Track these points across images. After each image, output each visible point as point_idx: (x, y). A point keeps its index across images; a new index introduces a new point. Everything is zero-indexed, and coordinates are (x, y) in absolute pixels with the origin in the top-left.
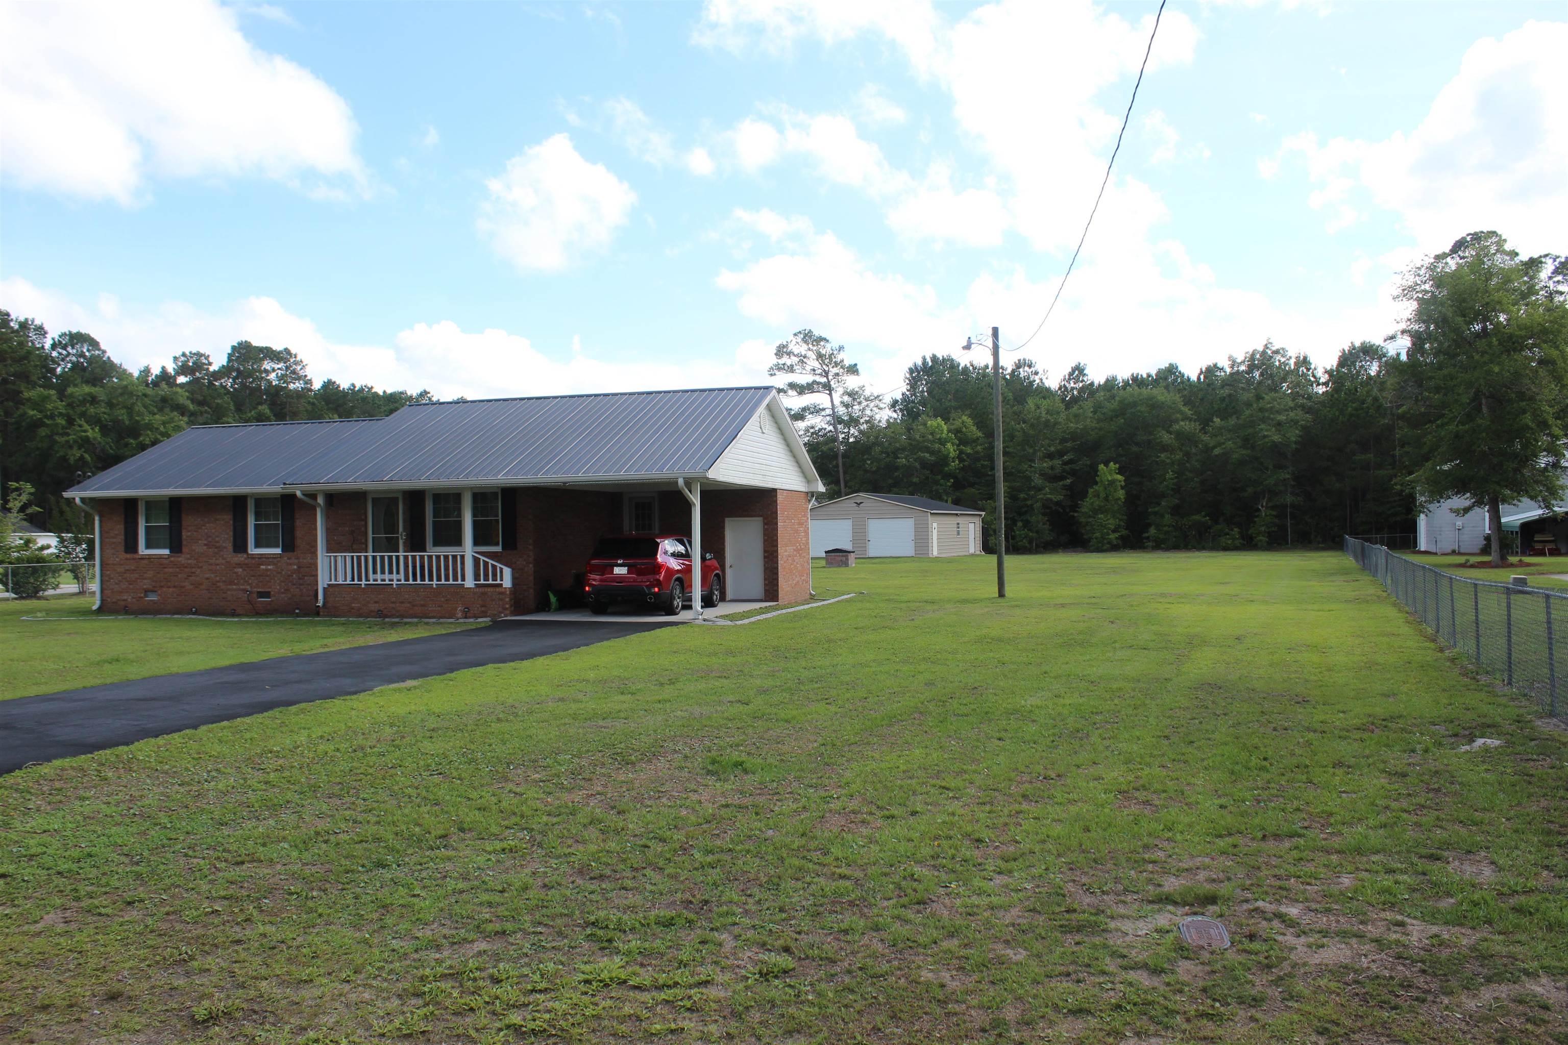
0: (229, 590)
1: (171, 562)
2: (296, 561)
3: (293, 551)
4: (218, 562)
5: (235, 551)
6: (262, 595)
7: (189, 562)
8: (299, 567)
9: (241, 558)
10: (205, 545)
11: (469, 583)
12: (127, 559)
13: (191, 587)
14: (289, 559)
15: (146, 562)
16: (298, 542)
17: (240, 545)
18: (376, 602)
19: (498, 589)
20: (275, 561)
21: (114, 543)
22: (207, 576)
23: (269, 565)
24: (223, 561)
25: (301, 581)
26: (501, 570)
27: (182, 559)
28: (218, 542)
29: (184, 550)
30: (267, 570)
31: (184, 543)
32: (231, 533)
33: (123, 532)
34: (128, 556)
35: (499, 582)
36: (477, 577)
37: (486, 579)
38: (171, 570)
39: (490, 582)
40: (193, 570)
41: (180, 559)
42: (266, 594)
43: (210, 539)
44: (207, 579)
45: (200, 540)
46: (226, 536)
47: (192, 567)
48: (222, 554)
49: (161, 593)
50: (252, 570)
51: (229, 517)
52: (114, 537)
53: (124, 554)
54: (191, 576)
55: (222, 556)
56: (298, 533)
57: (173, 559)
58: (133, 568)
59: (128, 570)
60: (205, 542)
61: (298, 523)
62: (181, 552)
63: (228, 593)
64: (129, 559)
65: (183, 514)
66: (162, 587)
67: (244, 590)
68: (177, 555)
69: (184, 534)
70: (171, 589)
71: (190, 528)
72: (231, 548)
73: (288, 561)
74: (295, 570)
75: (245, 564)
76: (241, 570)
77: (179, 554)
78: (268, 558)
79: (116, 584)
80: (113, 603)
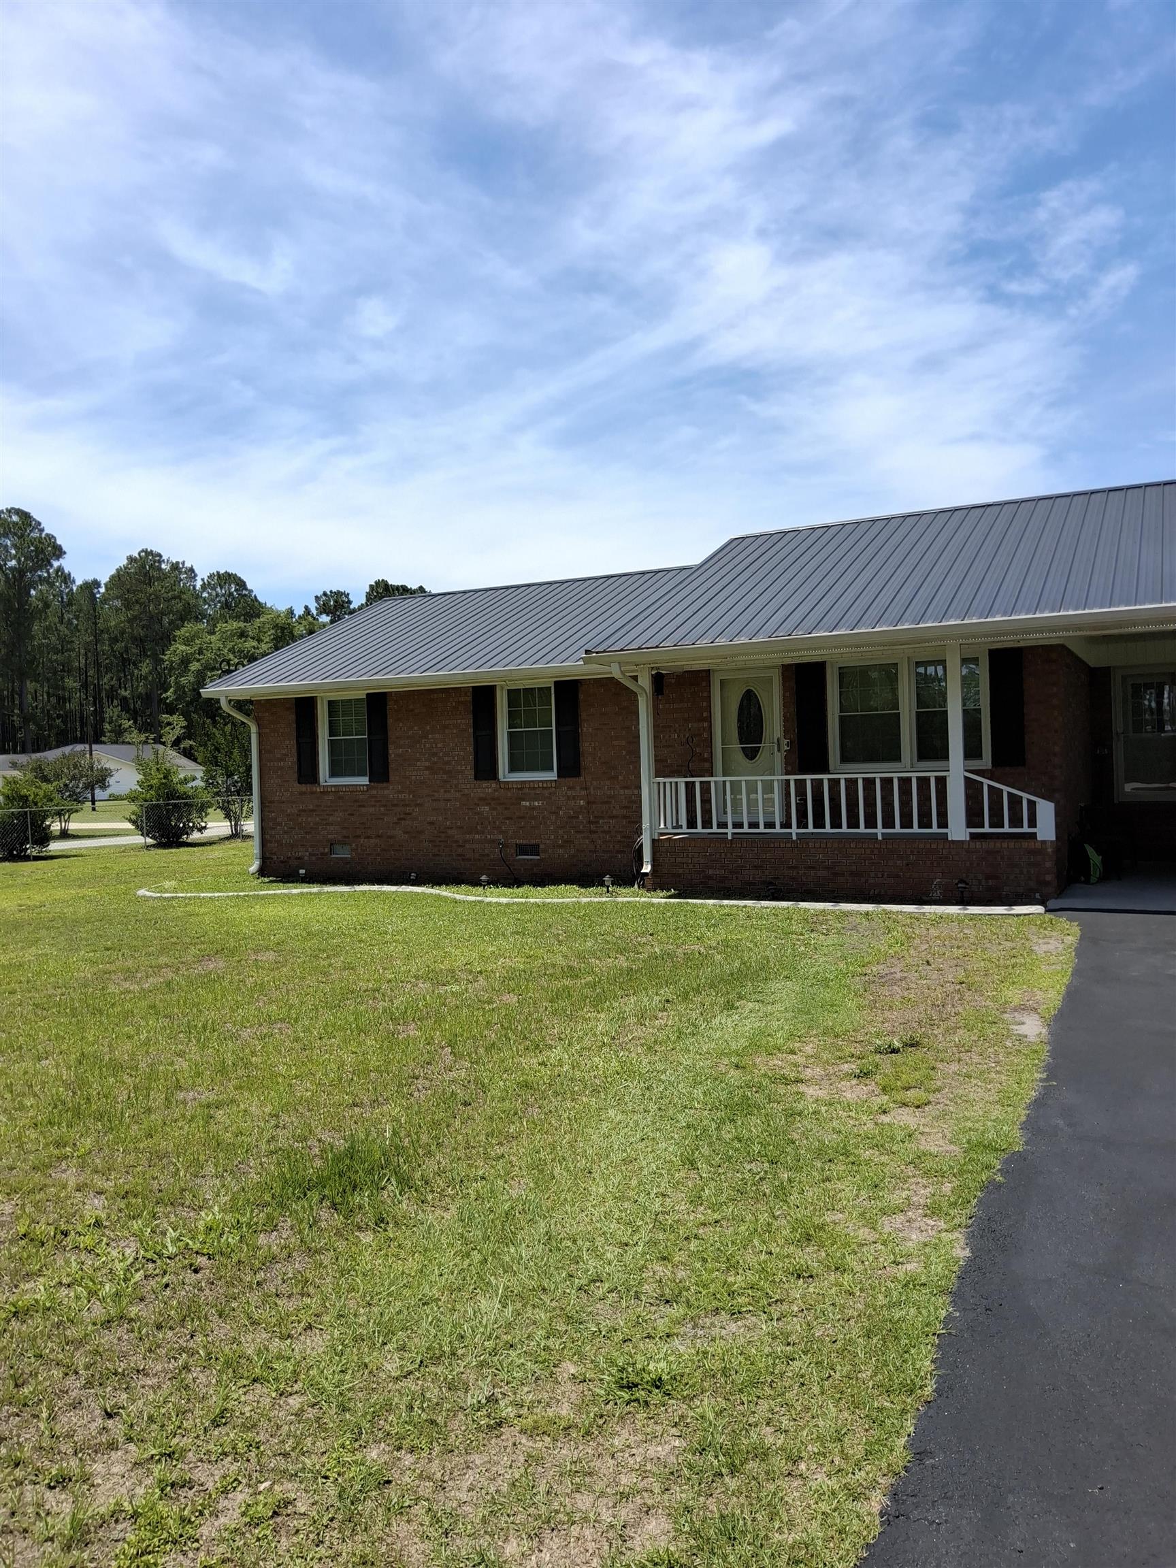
0: (466, 841)
1: (372, 797)
2: (584, 793)
3: (579, 775)
4: (447, 796)
5: (476, 778)
6: (522, 849)
7: (401, 796)
8: (588, 803)
9: (487, 787)
10: (427, 768)
11: (958, 830)
12: (302, 793)
13: (406, 836)
14: (570, 788)
15: (331, 797)
16: (586, 761)
17: (485, 768)
18: (756, 867)
19: (1025, 844)
20: (546, 793)
21: (281, 768)
22: (430, 819)
23: (535, 799)
24: (458, 795)
25: (593, 827)
26: (1032, 804)
27: (389, 792)
28: (448, 763)
29: (392, 778)
30: (534, 808)
31: (392, 766)
32: (471, 749)
33: (294, 751)
34: (303, 788)
35: (1026, 829)
36: (974, 817)
37: (997, 821)
38: (372, 810)
39: (1007, 829)
40: (408, 810)
41: (386, 792)
42: (534, 849)
43: (435, 759)
44: (432, 823)
45: (418, 760)
46: (462, 753)
47: (407, 805)
48: (455, 782)
49: (357, 845)
50: (506, 809)
51: (465, 722)
52: (281, 760)
53: (296, 784)
54: (404, 819)
55: (456, 786)
56: (586, 746)
57: (374, 792)
58: (311, 807)
59: (305, 811)
60: (427, 764)
61: (586, 729)
62: (387, 780)
63: (467, 846)
64: (304, 793)
65: (390, 721)
66: (359, 836)
67: (493, 841)
68: (380, 785)
69: (393, 752)
70: (372, 841)
71: (402, 742)
72: (470, 772)
73: (569, 793)
74: (581, 807)
75: (493, 799)
76: (487, 808)
77: (385, 785)
78: (534, 788)
79: (285, 832)
80: (282, 862)
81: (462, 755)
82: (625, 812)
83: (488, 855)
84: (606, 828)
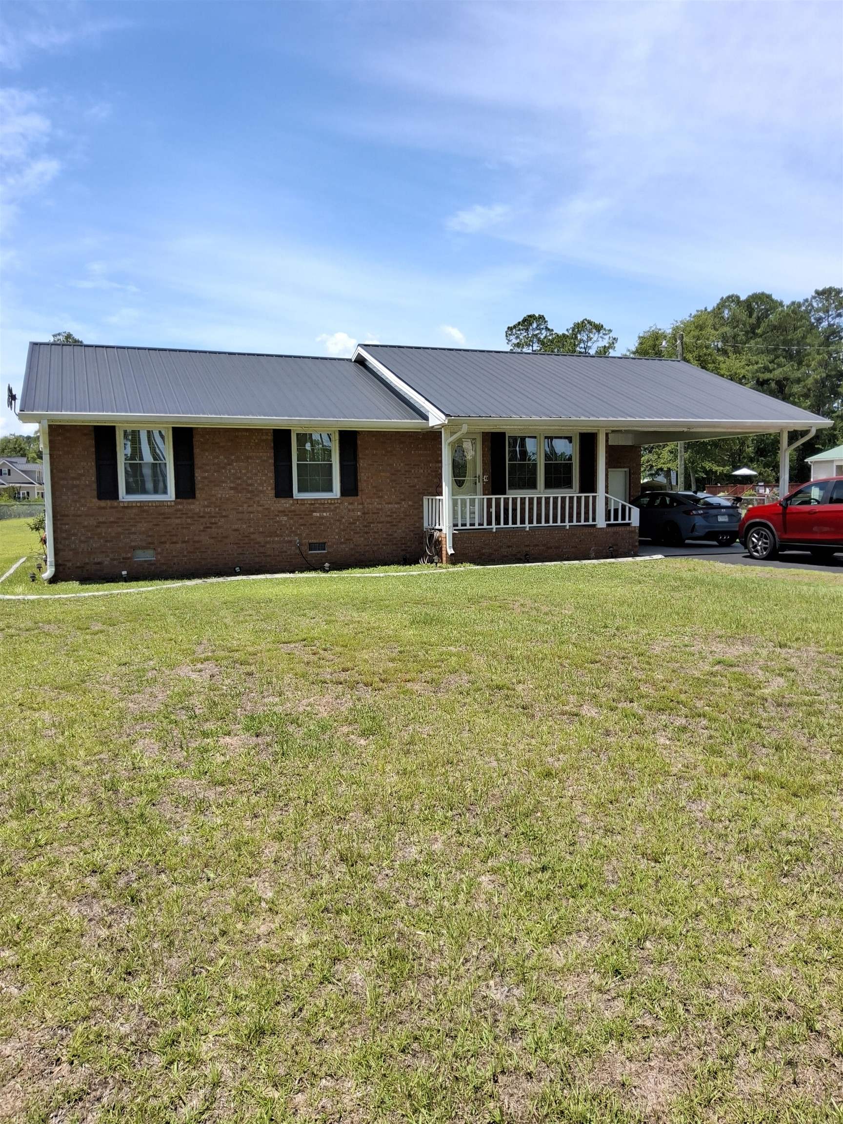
0: (267, 543)
1: (177, 510)
2: (360, 507)
3: (357, 495)
4: (250, 509)
5: (276, 496)
6: (312, 547)
7: (208, 510)
8: (364, 513)
9: (285, 503)
10: (231, 488)
11: (601, 523)
12: (100, 508)
13: (212, 541)
14: (352, 504)
16: (362, 485)
17: (283, 489)
18: (509, 547)
19: (628, 528)
20: (332, 507)
21: (77, 486)
22: (235, 527)
23: (324, 511)
24: (260, 509)
25: (366, 529)
26: (630, 509)
27: (195, 506)
28: (251, 485)
29: (198, 495)
30: (322, 518)
31: (198, 486)
32: (271, 475)
33: (93, 470)
34: (103, 503)
35: (627, 521)
38: (178, 521)
39: (620, 521)
40: (214, 520)
41: (192, 507)
42: (322, 546)
43: (239, 482)
44: (236, 530)
45: (223, 482)
46: (264, 478)
47: (214, 517)
48: (257, 499)
49: (163, 550)
50: (301, 518)
51: (267, 455)
52: (74, 479)
53: (95, 500)
54: (211, 528)
55: (258, 502)
56: (363, 476)
57: (180, 507)
58: (112, 519)
59: (104, 523)
60: (232, 485)
61: (362, 464)
62: (193, 496)
63: (268, 546)
64: (104, 508)
65: (197, 451)
66: (165, 543)
67: (290, 542)
68: (185, 501)
69: (198, 475)
70: (178, 546)
71: (208, 468)
72: (271, 493)
73: (350, 507)
74: (358, 516)
75: (290, 511)
76: (285, 518)
77: (190, 501)
78: (324, 504)
79: (81, 542)
80: (78, 567)
82: (389, 519)
83: (286, 552)
84: (375, 530)
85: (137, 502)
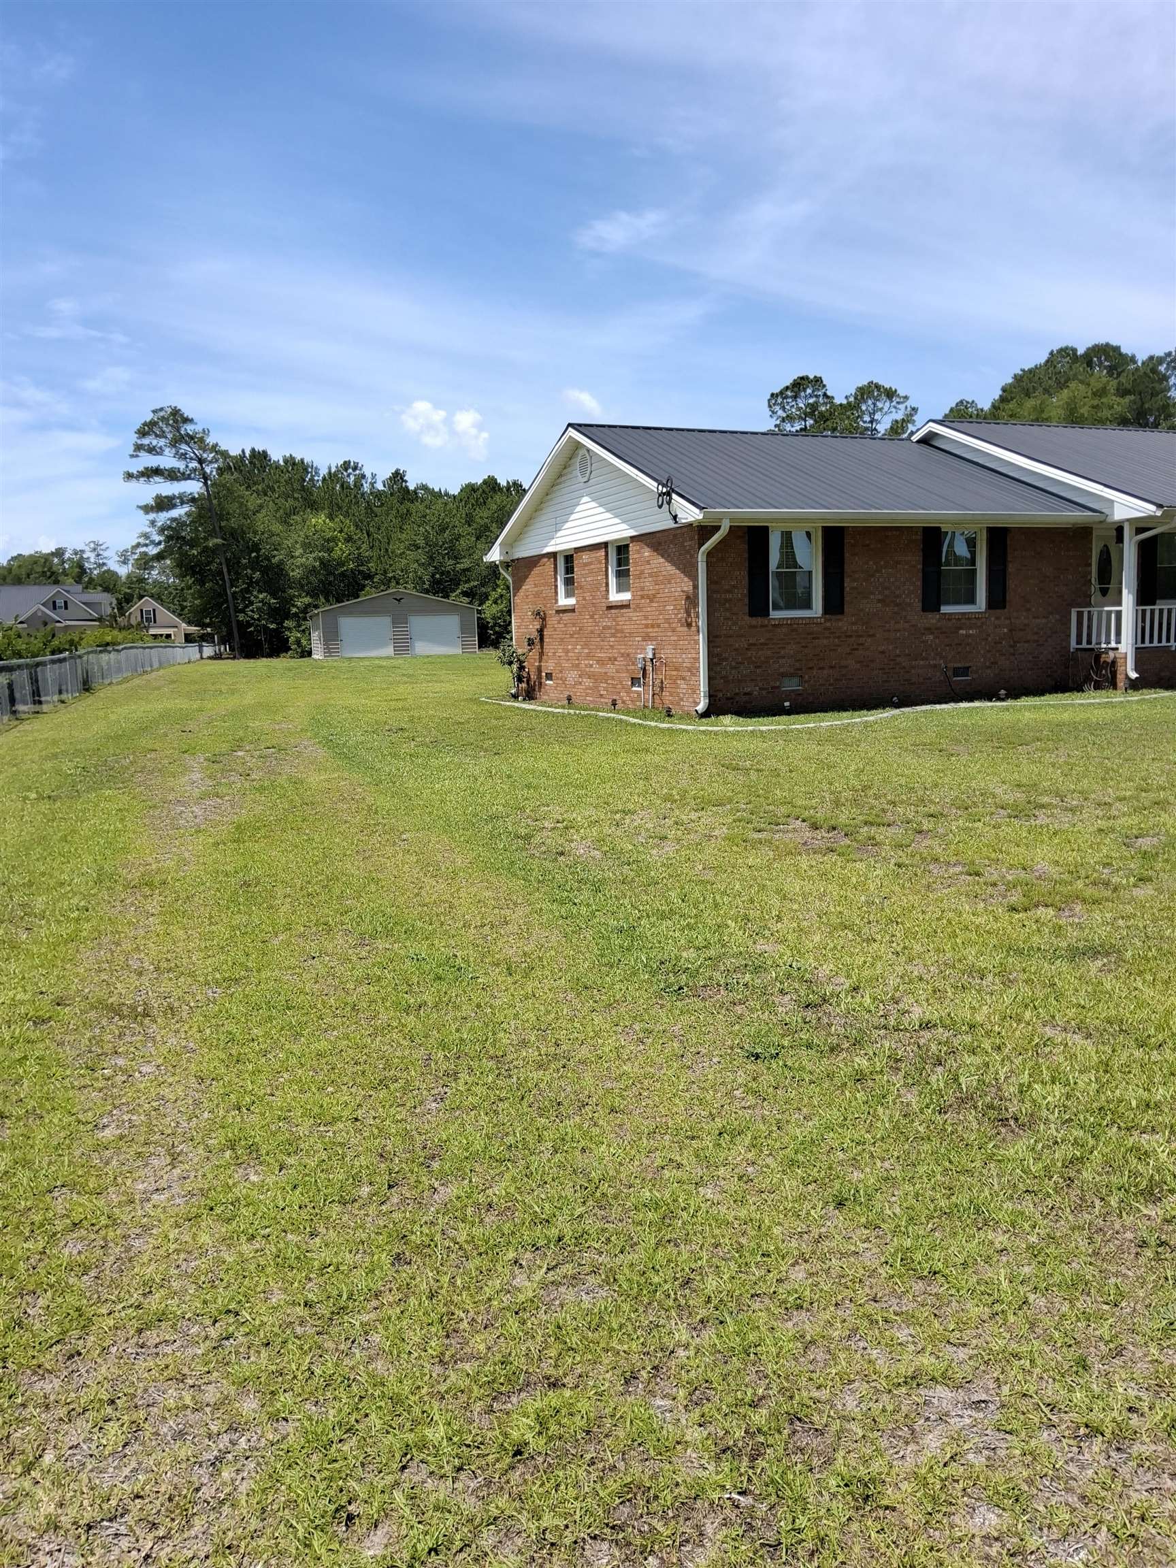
0: (913, 667)
1: (824, 629)
2: (1008, 622)
3: (1004, 607)
4: (897, 626)
5: (924, 610)
6: (957, 672)
7: (855, 628)
8: (1011, 631)
9: (932, 619)
10: (879, 601)
12: (751, 627)
13: (858, 666)
14: (997, 618)
15: (784, 630)
16: (1010, 595)
17: (932, 601)
20: (978, 623)
21: (726, 600)
22: (881, 648)
23: (971, 628)
24: (907, 625)
25: (1012, 650)
27: (843, 624)
28: (898, 596)
29: (846, 609)
30: (968, 636)
31: (847, 599)
32: (919, 583)
33: (745, 582)
34: (754, 621)
38: (825, 642)
40: (861, 640)
41: (840, 624)
42: (965, 671)
43: (887, 592)
44: (883, 652)
45: (872, 593)
46: (912, 588)
47: (861, 636)
48: (904, 613)
49: (810, 677)
50: (947, 637)
51: (915, 559)
52: (728, 591)
53: (747, 618)
54: (857, 649)
55: (905, 617)
56: (1011, 584)
57: (828, 624)
58: (762, 641)
59: (754, 645)
60: (880, 597)
61: (1011, 568)
62: (842, 613)
63: (913, 671)
64: (755, 627)
65: (847, 555)
66: (811, 668)
67: (935, 666)
68: (833, 617)
69: (847, 583)
70: (825, 672)
71: (857, 576)
72: (918, 605)
73: (997, 622)
74: (1004, 634)
75: (937, 629)
76: (931, 637)
77: (839, 617)
78: (969, 619)
79: (732, 668)
80: (728, 699)
81: (911, 589)
82: (1036, 637)
83: (930, 679)
84: (1021, 651)
85: (788, 619)
